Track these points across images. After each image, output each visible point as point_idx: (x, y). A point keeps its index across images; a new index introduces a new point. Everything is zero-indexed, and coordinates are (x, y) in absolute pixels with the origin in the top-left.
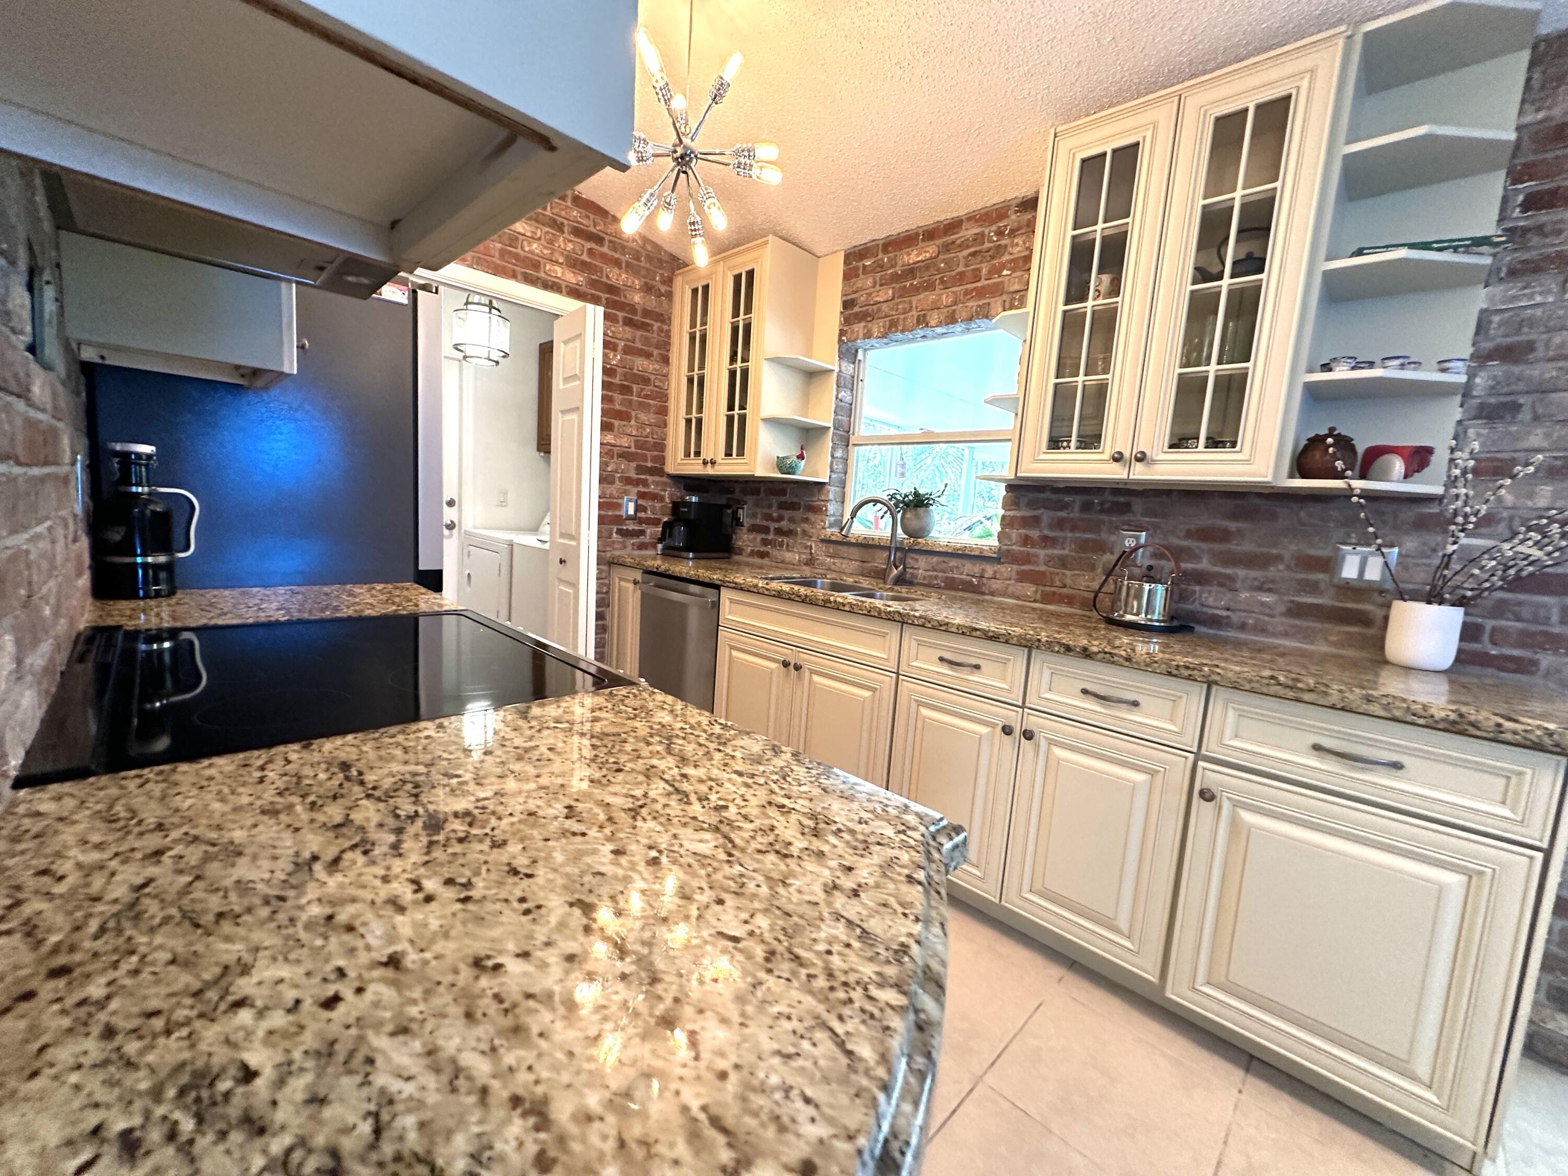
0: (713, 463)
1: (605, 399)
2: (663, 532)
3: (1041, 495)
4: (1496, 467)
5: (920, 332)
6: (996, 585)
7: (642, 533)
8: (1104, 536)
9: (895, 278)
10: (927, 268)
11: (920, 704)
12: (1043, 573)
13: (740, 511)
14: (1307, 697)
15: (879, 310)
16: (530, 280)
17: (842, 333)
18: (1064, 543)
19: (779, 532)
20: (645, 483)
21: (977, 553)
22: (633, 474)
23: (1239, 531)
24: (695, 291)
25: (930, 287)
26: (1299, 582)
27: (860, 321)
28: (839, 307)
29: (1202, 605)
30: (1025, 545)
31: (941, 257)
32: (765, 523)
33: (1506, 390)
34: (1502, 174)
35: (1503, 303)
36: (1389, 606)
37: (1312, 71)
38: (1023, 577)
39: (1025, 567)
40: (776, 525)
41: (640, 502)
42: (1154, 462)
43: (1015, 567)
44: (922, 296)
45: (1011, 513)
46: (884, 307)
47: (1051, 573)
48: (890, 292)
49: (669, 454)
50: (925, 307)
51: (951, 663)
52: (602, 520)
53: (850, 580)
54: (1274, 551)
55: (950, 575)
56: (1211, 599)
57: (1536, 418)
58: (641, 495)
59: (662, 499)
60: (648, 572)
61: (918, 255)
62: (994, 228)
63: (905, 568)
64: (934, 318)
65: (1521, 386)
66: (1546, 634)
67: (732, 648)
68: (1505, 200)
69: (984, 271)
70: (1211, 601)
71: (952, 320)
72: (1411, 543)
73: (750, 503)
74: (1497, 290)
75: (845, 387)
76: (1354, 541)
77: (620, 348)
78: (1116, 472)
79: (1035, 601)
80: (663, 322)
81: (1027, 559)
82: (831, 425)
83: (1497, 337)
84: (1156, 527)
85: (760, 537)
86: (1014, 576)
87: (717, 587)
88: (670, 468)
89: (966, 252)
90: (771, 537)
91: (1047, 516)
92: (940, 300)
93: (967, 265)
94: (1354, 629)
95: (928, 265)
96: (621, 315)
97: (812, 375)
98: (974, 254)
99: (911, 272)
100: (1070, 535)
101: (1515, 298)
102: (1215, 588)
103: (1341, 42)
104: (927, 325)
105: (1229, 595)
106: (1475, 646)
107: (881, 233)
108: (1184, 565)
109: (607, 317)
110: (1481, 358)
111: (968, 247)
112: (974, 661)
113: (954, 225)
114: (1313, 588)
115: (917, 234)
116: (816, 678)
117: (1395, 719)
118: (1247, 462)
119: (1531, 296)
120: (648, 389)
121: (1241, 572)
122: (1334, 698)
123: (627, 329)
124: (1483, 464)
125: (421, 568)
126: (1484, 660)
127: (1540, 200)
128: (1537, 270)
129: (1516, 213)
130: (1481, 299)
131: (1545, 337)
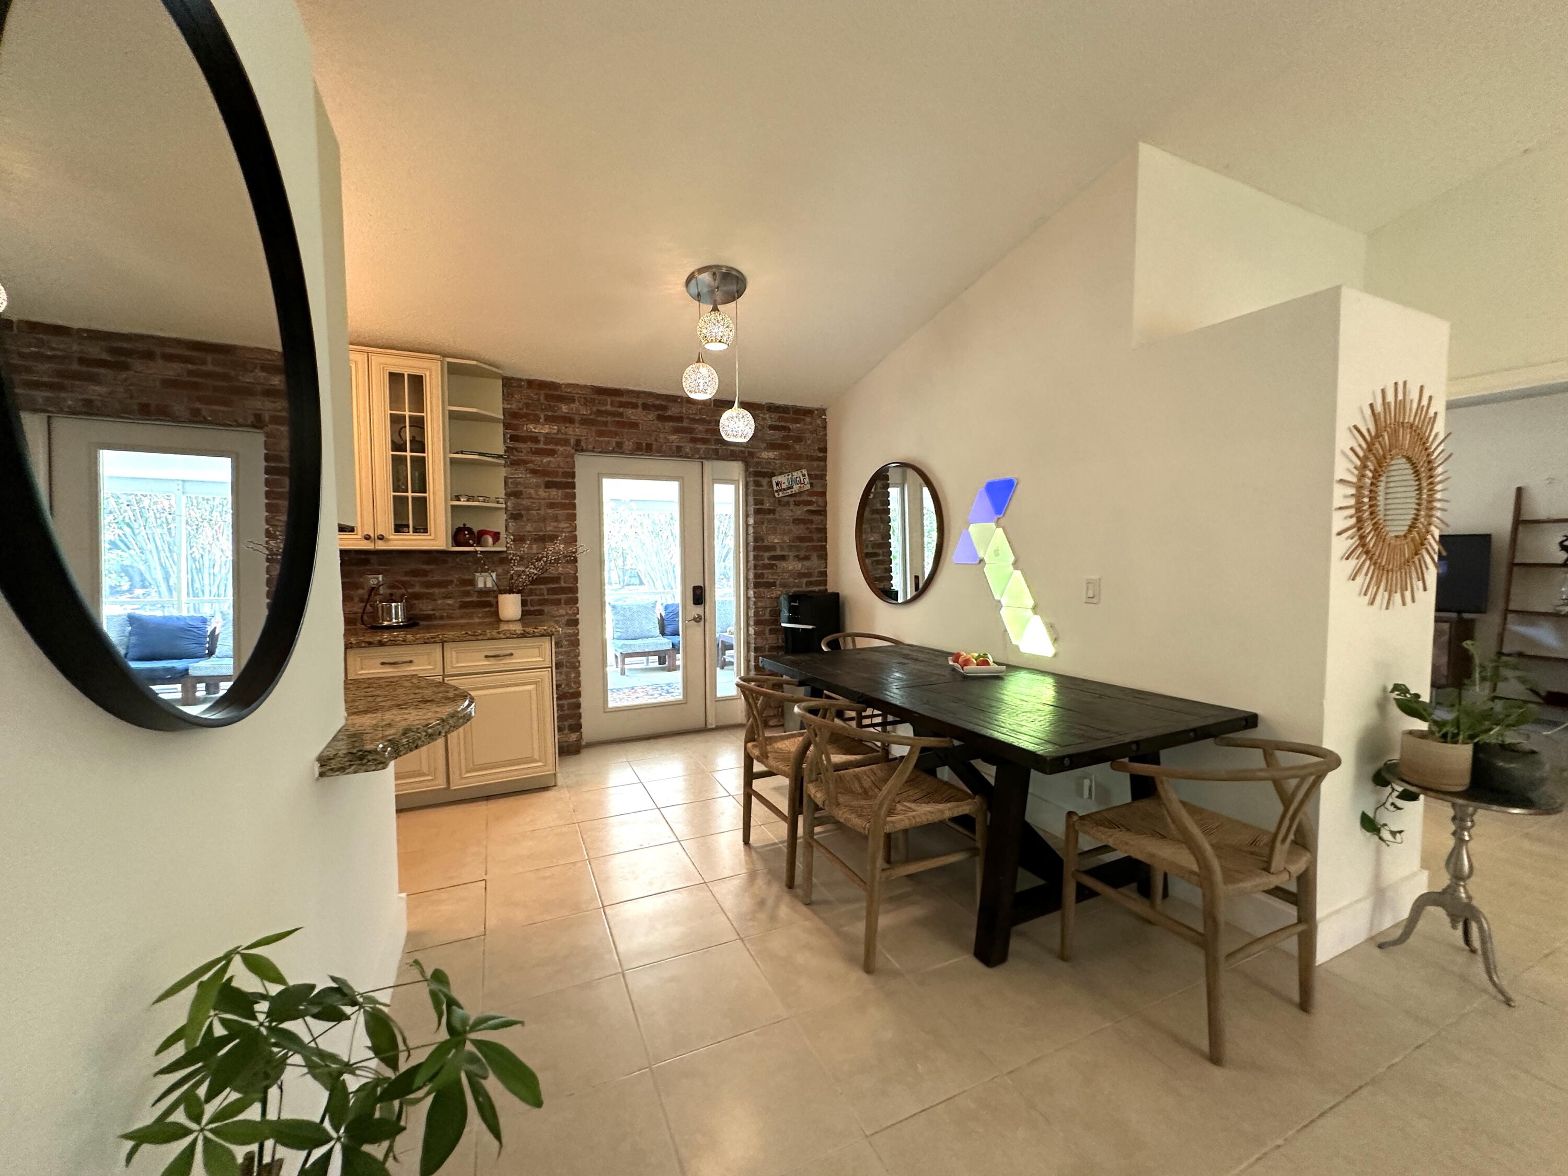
4: (519, 538)
8: (356, 579)
14: (480, 637)
23: (432, 570)
26: (462, 592)
29: (422, 610)
33: (517, 509)
34: (501, 425)
35: (511, 475)
36: (497, 597)
37: (430, 370)
42: (388, 540)
54: (449, 578)
57: (528, 520)
65: (521, 507)
66: (544, 599)
68: (504, 435)
70: (424, 608)
72: (500, 570)
74: (509, 469)
76: (479, 571)
78: (367, 545)
83: (512, 488)
84: (387, 571)
94: (487, 609)
101: (513, 474)
102: (425, 600)
103: (440, 362)
105: (432, 603)
106: (526, 608)
108: (409, 591)
110: (508, 495)
114: (467, 594)
117: (508, 638)
118: (433, 540)
119: (518, 474)
121: (436, 591)
122: (489, 636)
124: (516, 537)
126: (529, 613)
127: (513, 438)
128: (518, 464)
129: (508, 441)
130: (503, 472)
131: (524, 490)
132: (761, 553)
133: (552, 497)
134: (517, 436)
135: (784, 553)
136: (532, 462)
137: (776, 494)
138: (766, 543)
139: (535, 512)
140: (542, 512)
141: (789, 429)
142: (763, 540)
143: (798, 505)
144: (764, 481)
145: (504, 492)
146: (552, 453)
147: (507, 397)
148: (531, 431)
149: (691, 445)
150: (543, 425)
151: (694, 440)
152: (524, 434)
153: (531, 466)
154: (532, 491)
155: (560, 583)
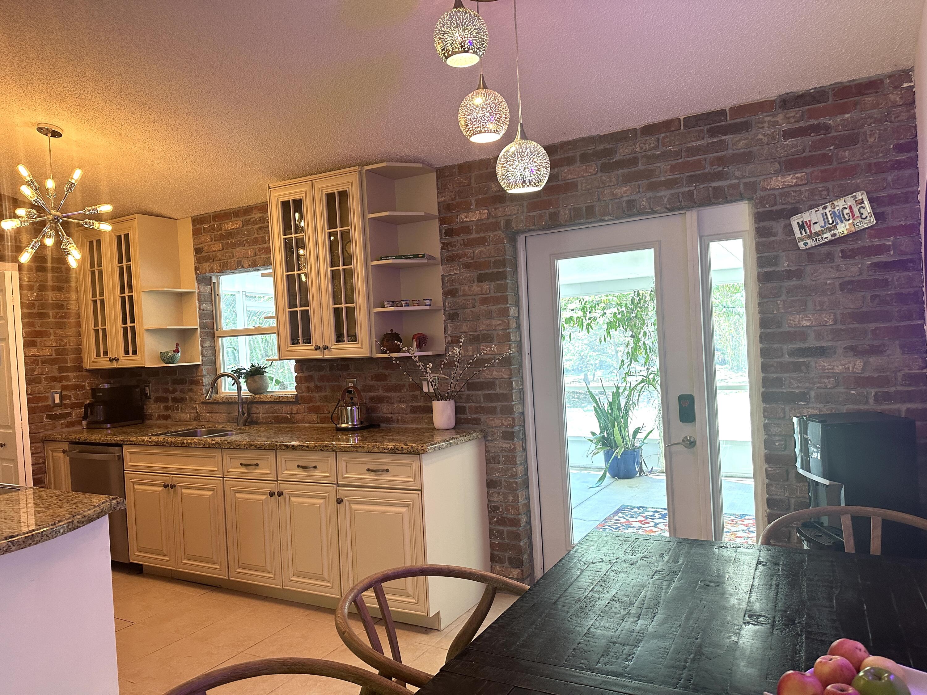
0: (117, 360)
1: (25, 325)
2: (85, 411)
3: (311, 364)
4: (457, 339)
5: (242, 270)
6: (299, 417)
7: (69, 414)
8: (340, 383)
9: (222, 237)
10: (238, 233)
11: (236, 491)
12: (319, 407)
13: (147, 389)
15: (216, 256)
17: (196, 269)
18: (325, 388)
19: (175, 400)
20: (67, 379)
23: (389, 375)
24: (91, 243)
25: (241, 244)
26: (411, 396)
27: (206, 262)
28: (193, 252)
31: (245, 228)
32: (165, 395)
34: (437, 221)
35: (447, 272)
36: (432, 403)
37: (352, 184)
38: (311, 410)
39: (311, 405)
40: (173, 396)
41: (64, 393)
42: (332, 349)
43: (306, 405)
44: (238, 249)
46: (218, 254)
47: (323, 406)
48: (221, 245)
49: (85, 355)
50: (240, 256)
51: (246, 466)
55: (275, 414)
56: (385, 410)
58: (64, 388)
59: (83, 387)
61: (232, 225)
64: (246, 263)
65: (457, 306)
67: (134, 483)
68: (440, 231)
71: (255, 264)
73: (153, 383)
74: (444, 267)
75: (205, 301)
77: (33, 288)
79: (317, 423)
81: (310, 400)
82: (198, 327)
83: (448, 287)
84: (359, 376)
85: (163, 405)
86: (306, 411)
88: (87, 365)
90: (170, 404)
92: (247, 252)
95: (239, 231)
97: (181, 297)
99: (231, 234)
103: (358, 173)
104: (243, 267)
105: (391, 407)
107: (211, 210)
111: (257, 224)
112: (256, 462)
113: (249, 210)
114: (415, 398)
115: (230, 213)
116: (184, 491)
118: (361, 347)
119: (453, 270)
120: (62, 312)
123: (39, 274)
124: (453, 339)
127: (449, 233)
128: (453, 260)
129: (444, 237)
131: (459, 287)
132: (775, 346)
133: (484, 291)
134: (451, 229)
135: (824, 344)
136: (465, 255)
137: (801, 245)
138: (785, 328)
139: (469, 310)
140: (476, 310)
141: (827, 128)
142: (779, 324)
143: (852, 257)
144: (778, 226)
145: (442, 291)
147: (441, 190)
148: (463, 222)
149: (649, 194)
150: (474, 211)
151: (653, 187)
152: (457, 226)
153: (465, 260)
154: (466, 288)
155: (496, 390)
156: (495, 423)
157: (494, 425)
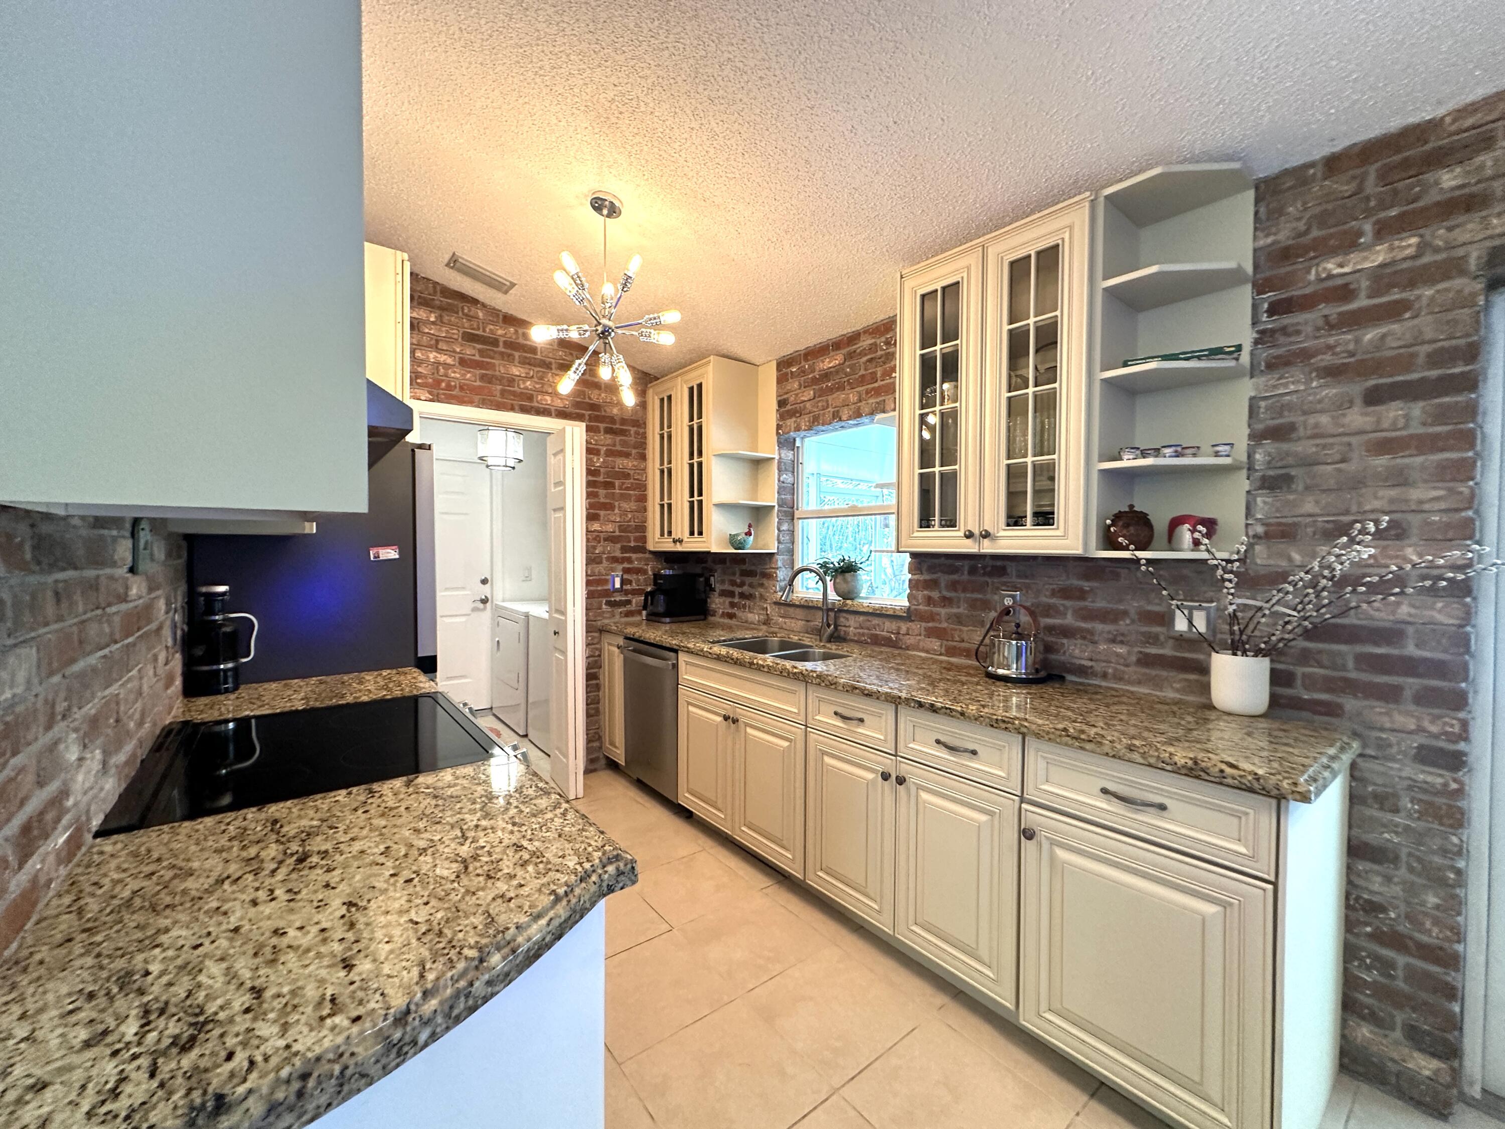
0: (681, 541)
1: (589, 495)
2: (646, 600)
3: (937, 561)
4: (1282, 531)
5: (837, 425)
6: (910, 640)
7: (629, 602)
8: (988, 596)
9: (815, 381)
10: (837, 372)
11: (824, 753)
12: (945, 629)
13: (712, 579)
15: (805, 407)
16: (524, 410)
17: (779, 427)
18: (959, 601)
19: (742, 596)
20: (629, 560)
21: (891, 612)
22: (618, 554)
23: (1092, 590)
24: (662, 400)
25: (840, 388)
26: (1143, 634)
27: (791, 417)
28: (775, 406)
29: (1071, 656)
30: (929, 605)
31: (847, 363)
32: (731, 588)
33: (1279, 464)
34: (1248, 288)
35: (1266, 391)
37: (1071, 227)
38: (931, 633)
39: (930, 625)
40: (740, 590)
41: (625, 576)
42: (997, 538)
43: (924, 624)
44: (835, 396)
45: (916, 577)
46: (808, 405)
47: (952, 629)
48: (812, 393)
49: (649, 535)
50: (838, 404)
51: (844, 718)
52: (590, 595)
53: (795, 638)
54: (1121, 607)
55: (874, 632)
56: (1077, 651)
57: (1307, 488)
58: (626, 571)
59: (645, 572)
60: (626, 638)
61: (830, 362)
62: (883, 339)
63: (836, 627)
64: (845, 413)
65: (1290, 460)
66: (1346, 680)
67: (689, 704)
68: (1255, 307)
69: (879, 375)
70: (1077, 653)
71: (858, 414)
73: (719, 571)
74: (1261, 380)
75: (786, 470)
76: (1181, 597)
77: (602, 452)
78: (969, 547)
79: (941, 654)
80: (639, 426)
81: (931, 617)
82: (775, 504)
83: (1267, 421)
84: (1028, 587)
85: (728, 600)
86: (923, 633)
87: (676, 651)
88: (651, 547)
89: (865, 359)
90: (736, 600)
91: (944, 579)
92: (848, 398)
93: (866, 370)
94: (1191, 677)
95: (838, 369)
96: (602, 426)
97: (757, 464)
98: (871, 360)
99: (826, 376)
100: (962, 595)
101: (1275, 387)
102: (1079, 641)
103: (1087, 204)
104: (840, 420)
105: (1091, 648)
107: (802, 346)
109: (589, 429)
110: (1257, 437)
111: (866, 355)
112: (860, 715)
113: (854, 338)
114: (1153, 640)
115: (828, 346)
116: (749, 730)
117: (1150, 765)
118: (1064, 536)
119: (1286, 385)
120: (628, 482)
121: (1099, 627)
123: (608, 436)
124: (1272, 528)
125: (420, 655)
126: (1297, 704)
127: (1281, 307)
128: (1287, 364)
129: (1264, 318)
130: (1247, 388)
131: (1302, 418)
133: (1386, 425)
134: (1290, 299)
136: (1330, 348)
139: (1329, 468)
140: (1351, 467)
145: (1247, 431)
146: (1394, 311)
147: (1266, 221)
148: (1330, 277)
150: (1369, 247)
152: (1308, 291)
153: (1326, 359)
154: (1324, 419)
155: (1403, 647)
156: (1393, 722)
157: (1388, 725)
